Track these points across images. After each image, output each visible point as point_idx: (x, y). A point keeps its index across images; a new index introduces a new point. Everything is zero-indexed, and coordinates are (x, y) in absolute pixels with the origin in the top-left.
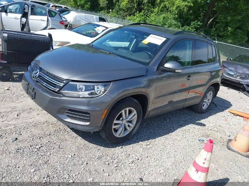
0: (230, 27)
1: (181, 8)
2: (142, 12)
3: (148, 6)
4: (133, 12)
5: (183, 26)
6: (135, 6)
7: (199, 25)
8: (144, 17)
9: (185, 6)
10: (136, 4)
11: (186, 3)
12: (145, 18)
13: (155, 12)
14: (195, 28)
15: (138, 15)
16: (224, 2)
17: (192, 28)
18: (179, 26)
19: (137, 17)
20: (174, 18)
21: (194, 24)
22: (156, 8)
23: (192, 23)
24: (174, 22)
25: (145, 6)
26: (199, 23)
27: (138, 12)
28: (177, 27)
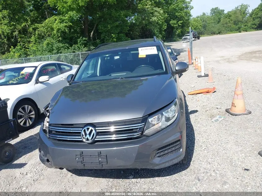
0: (113, 33)
1: (62, 29)
2: (18, 45)
3: (21, 38)
4: (6, 48)
5: (71, 46)
6: (6, 41)
7: (85, 40)
8: (23, 50)
9: (65, 27)
10: (5, 40)
11: (65, 24)
12: (25, 51)
13: (32, 42)
14: (83, 44)
15: (14, 50)
16: (98, 14)
17: (81, 45)
18: (67, 47)
19: (14, 52)
20: (59, 41)
21: (80, 41)
22: (32, 37)
23: (79, 40)
24: (61, 45)
25: (18, 38)
26: (84, 39)
27: (12, 47)
28: (65, 48)
